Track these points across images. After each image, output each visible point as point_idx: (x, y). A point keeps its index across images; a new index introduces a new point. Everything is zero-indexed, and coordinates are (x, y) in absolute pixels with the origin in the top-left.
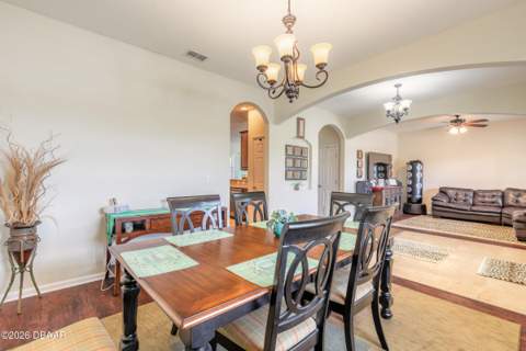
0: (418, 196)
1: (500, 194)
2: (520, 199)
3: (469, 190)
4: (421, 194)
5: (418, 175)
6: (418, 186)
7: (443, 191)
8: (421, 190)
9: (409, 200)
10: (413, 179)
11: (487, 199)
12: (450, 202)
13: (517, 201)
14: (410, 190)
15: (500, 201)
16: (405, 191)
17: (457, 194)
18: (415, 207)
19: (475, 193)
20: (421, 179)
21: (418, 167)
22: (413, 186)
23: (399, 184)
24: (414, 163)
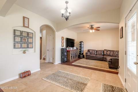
0: (82, 52)
1: (103, 51)
2: (108, 53)
3: (95, 50)
4: (83, 52)
5: (82, 46)
6: (82, 49)
7: (89, 51)
8: (83, 50)
9: (80, 54)
10: (81, 47)
11: (100, 53)
12: (90, 54)
13: (107, 53)
15: (103, 53)
16: (79, 50)
17: (92, 52)
18: (81, 56)
19: (97, 51)
20: (83, 47)
21: (82, 43)
22: (81, 49)
23: (77, 49)
24: (81, 42)
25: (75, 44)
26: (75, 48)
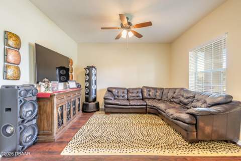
0: (93, 96)
1: (140, 91)
2: (151, 93)
3: (125, 89)
4: (96, 94)
5: (93, 78)
6: (93, 87)
7: (109, 91)
8: (96, 90)
9: (87, 100)
10: (89, 81)
11: (134, 95)
12: (115, 99)
13: (149, 95)
14: (88, 91)
15: (140, 95)
16: (83, 91)
17: (118, 92)
18: (92, 105)
19: (128, 91)
20: (96, 81)
21: (93, 71)
22: (89, 88)
23: (79, 86)
24: (89, 68)
25: (73, 74)
26: (72, 84)
